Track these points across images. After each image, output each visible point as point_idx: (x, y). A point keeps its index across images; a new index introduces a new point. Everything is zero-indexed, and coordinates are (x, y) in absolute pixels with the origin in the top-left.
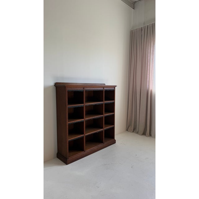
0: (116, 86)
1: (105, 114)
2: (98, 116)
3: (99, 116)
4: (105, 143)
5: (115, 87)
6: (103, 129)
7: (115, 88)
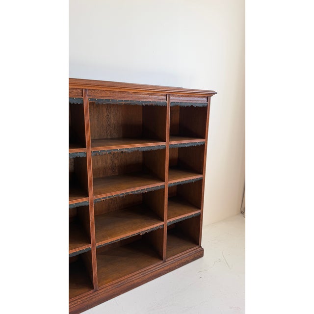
0: (213, 93)
1: (170, 178)
2: (145, 187)
3: (150, 186)
4: (170, 261)
5: (209, 95)
6: (162, 223)
7: (208, 99)
